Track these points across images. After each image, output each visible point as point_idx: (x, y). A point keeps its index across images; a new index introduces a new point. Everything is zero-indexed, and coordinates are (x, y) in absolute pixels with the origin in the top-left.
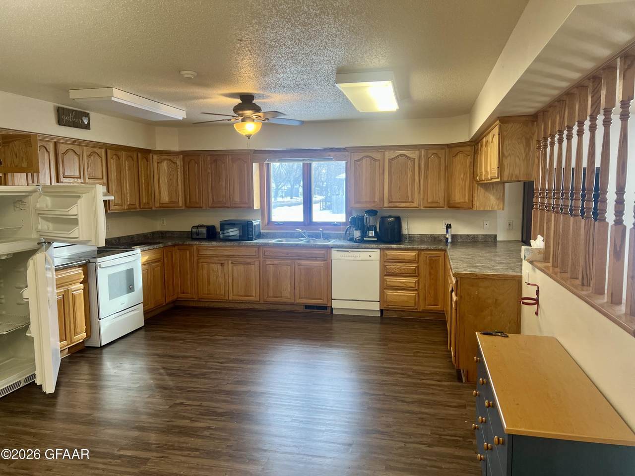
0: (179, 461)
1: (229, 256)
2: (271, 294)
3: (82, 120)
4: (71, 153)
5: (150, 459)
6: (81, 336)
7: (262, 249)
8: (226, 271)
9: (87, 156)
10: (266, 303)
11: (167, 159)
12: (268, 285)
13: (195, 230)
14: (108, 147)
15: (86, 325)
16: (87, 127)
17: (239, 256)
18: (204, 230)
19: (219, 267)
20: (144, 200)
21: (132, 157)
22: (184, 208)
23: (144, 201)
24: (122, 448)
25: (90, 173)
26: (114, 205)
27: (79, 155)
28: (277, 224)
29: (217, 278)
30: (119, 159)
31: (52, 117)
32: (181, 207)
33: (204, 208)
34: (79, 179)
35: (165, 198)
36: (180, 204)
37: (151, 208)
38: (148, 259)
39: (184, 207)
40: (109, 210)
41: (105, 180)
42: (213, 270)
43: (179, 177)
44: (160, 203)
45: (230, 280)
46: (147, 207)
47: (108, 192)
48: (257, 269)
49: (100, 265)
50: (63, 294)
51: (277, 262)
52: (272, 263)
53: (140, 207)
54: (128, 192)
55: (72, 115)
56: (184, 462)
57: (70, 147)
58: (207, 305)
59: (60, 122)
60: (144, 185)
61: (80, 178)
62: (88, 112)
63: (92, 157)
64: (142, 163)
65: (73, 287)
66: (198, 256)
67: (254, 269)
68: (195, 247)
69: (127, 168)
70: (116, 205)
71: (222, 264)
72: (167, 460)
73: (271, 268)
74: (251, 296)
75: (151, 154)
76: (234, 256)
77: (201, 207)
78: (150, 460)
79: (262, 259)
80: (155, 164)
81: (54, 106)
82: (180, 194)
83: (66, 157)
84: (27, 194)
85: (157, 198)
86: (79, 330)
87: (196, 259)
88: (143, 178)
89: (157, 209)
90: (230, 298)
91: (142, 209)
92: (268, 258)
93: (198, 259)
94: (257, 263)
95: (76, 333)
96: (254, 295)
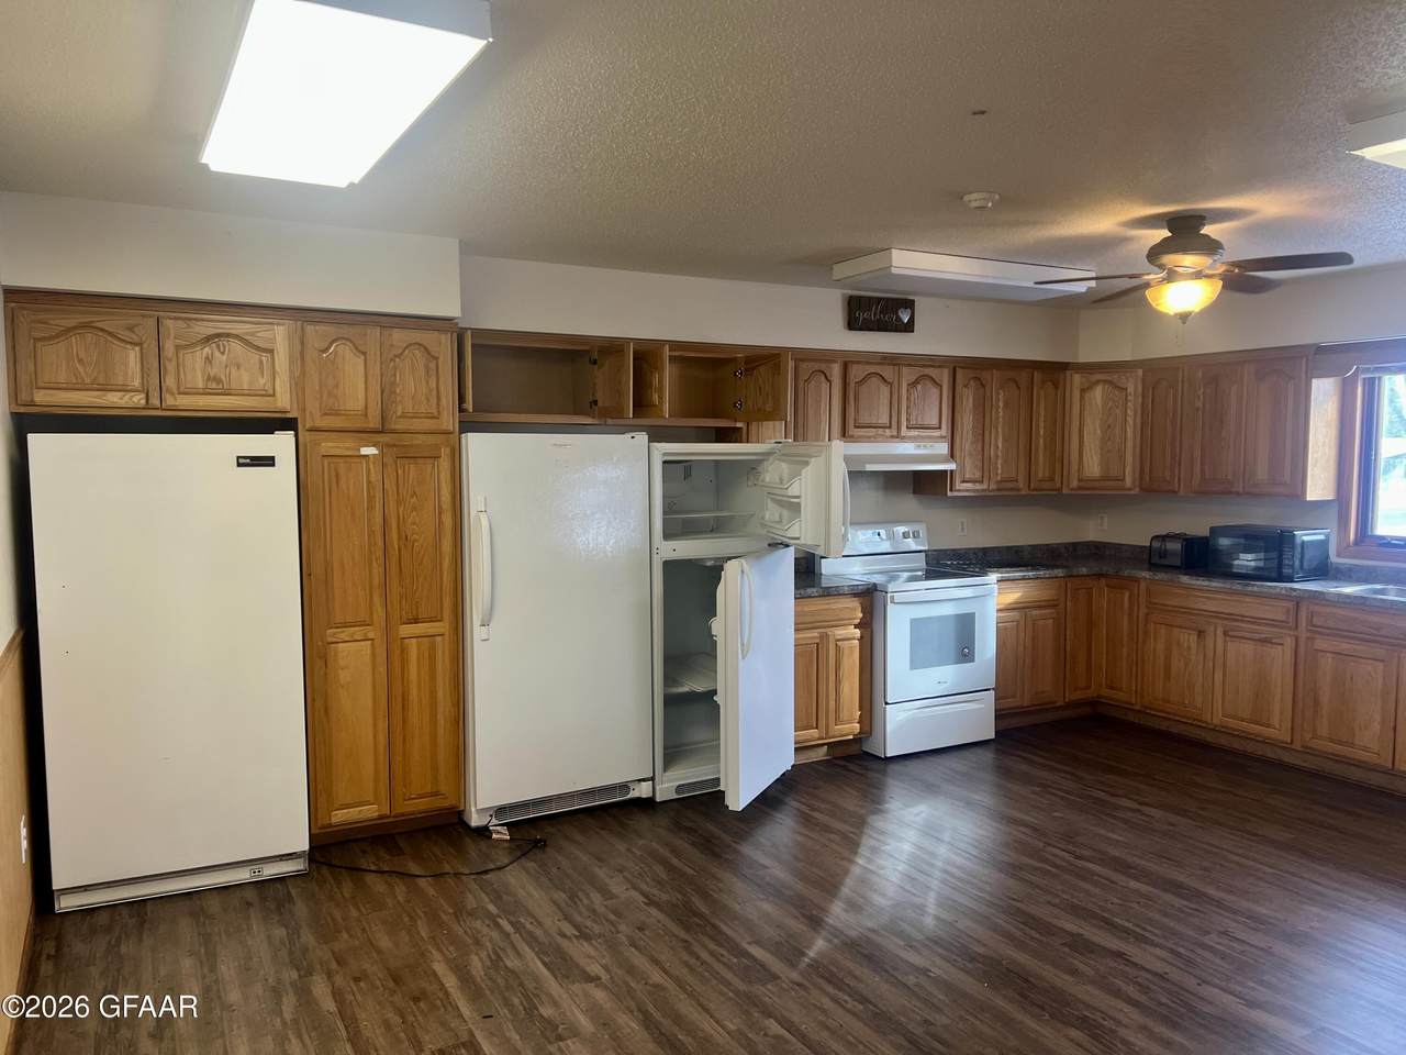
0: (819, 1005)
1: (1217, 615)
2: (1323, 730)
3: (898, 317)
4: (875, 381)
5: (779, 978)
6: (849, 728)
7: (1308, 609)
8: (1210, 654)
9: (909, 385)
10: (1308, 751)
11: (1104, 381)
12: (1316, 703)
13: (1156, 544)
14: (957, 365)
15: (860, 710)
16: (909, 328)
17: (1242, 618)
18: (1175, 546)
19: (1194, 638)
20: (1041, 470)
21: (1016, 383)
22: (1136, 491)
23: (1040, 475)
24: (758, 943)
25: (913, 417)
26: (964, 482)
27: (891, 384)
28: (1386, 543)
29: (1187, 665)
30: (984, 386)
31: (838, 315)
32: (1130, 489)
33: (1182, 493)
34: (887, 430)
35: (1093, 467)
36: (1128, 482)
37: (1060, 490)
38: (1019, 598)
39: (1137, 489)
40: (951, 490)
41: (945, 431)
42: (1179, 644)
43: (1130, 420)
44: (1079, 480)
45: (1218, 676)
46: (1047, 485)
47: (952, 456)
48: (1289, 657)
49: (892, 597)
50: (818, 641)
51: (1344, 646)
52: (1330, 649)
53: (1029, 486)
54: (1000, 454)
55: (877, 307)
56: (824, 1011)
57: (872, 369)
58: (1164, 726)
59: (853, 324)
60: (1041, 441)
61: (890, 427)
62: (911, 297)
63: (919, 387)
64: (1042, 393)
65: (840, 632)
66: (1147, 607)
67: (1279, 658)
68: (1143, 585)
69: (1001, 404)
70: (967, 482)
71: (1201, 633)
72: (803, 993)
73: (1327, 663)
74: (1268, 726)
75: (1068, 373)
76: (1230, 617)
77: (1174, 492)
78: (779, 981)
79: (1303, 632)
80: (1077, 394)
81: (843, 295)
82: (1129, 458)
83: (864, 389)
84: (761, 458)
85: (1075, 466)
86: (844, 715)
87: (1143, 610)
88: (1042, 425)
89: (1073, 492)
90: (1216, 721)
91: (1034, 490)
92: (1320, 633)
93: (1147, 614)
94: (1289, 642)
95: (838, 721)
96: (1276, 724)
